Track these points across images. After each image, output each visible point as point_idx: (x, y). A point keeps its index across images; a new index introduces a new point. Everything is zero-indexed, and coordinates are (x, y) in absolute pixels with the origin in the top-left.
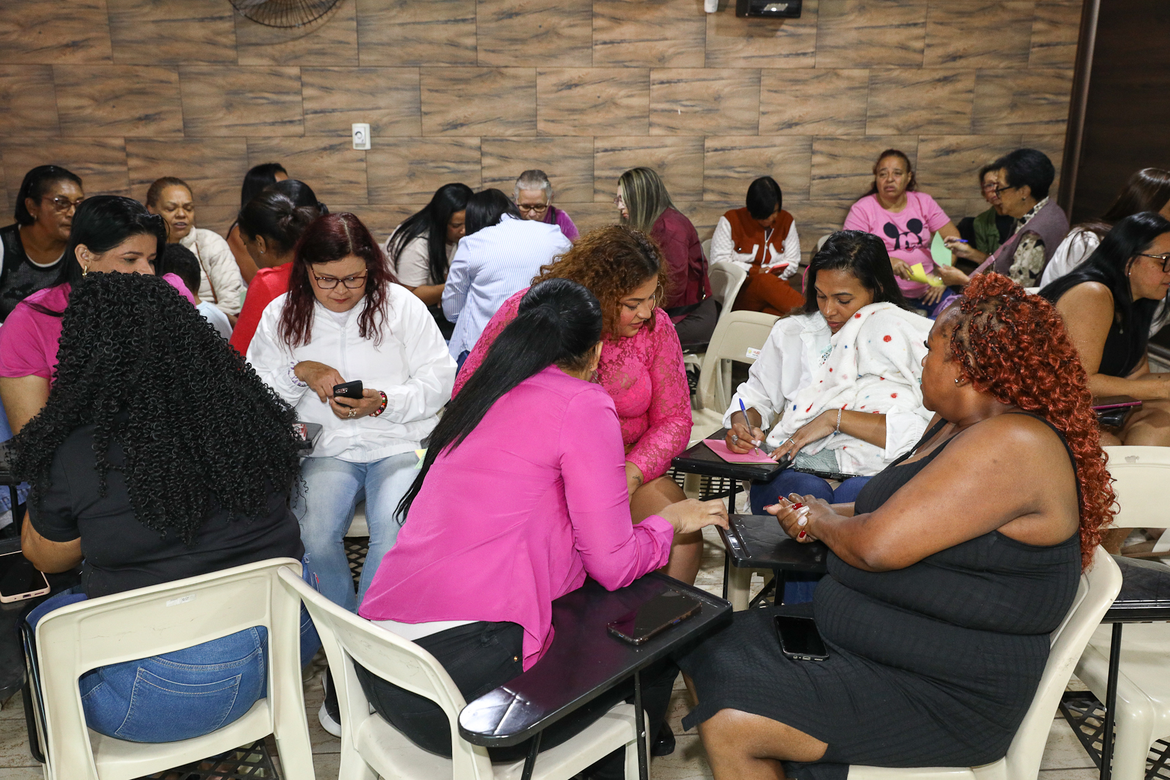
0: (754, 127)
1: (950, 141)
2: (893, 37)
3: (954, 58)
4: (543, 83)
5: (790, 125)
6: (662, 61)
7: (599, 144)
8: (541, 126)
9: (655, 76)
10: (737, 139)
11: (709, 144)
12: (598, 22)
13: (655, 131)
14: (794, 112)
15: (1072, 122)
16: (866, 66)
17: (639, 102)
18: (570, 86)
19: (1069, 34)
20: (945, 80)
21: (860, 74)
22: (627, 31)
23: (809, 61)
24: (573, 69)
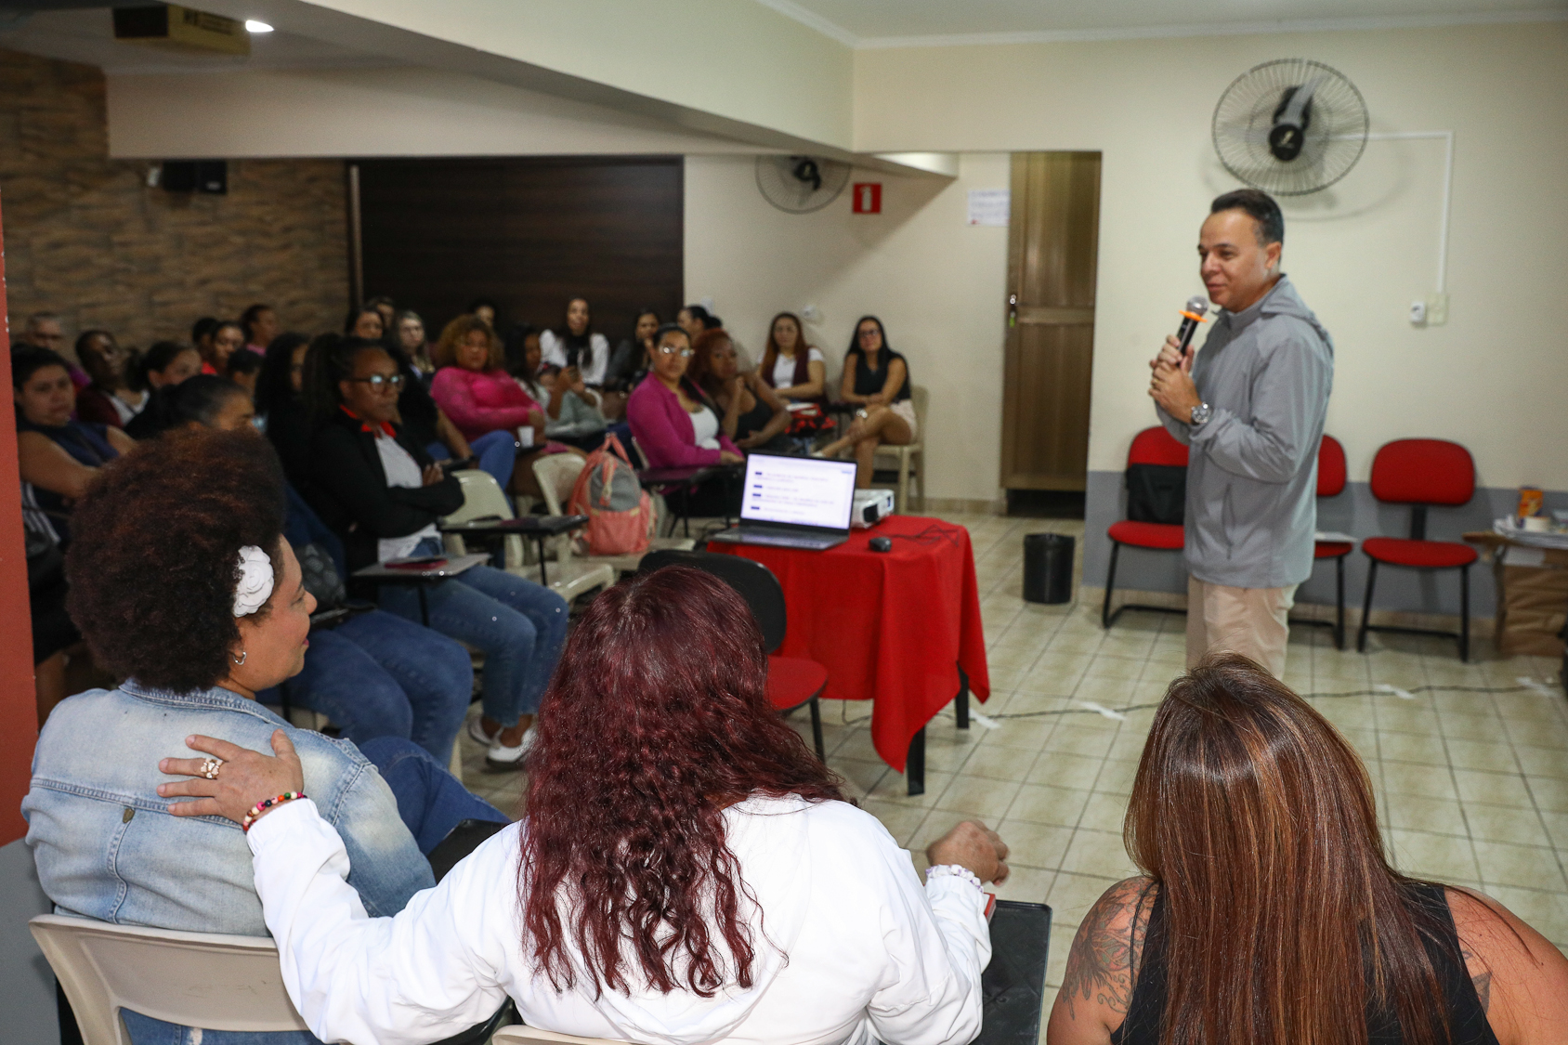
0: (180, 284)
1: (294, 294)
2: (256, 211)
3: (287, 229)
4: (38, 242)
5: (204, 282)
6: (118, 225)
7: (83, 300)
8: (39, 283)
9: (116, 238)
10: (172, 295)
11: (157, 298)
12: (74, 189)
13: (120, 288)
14: (207, 271)
15: (352, 279)
16: (242, 233)
17: (105, 261)
18: (57, 245)
19: (340, 214)
20: (286, 247)
21: (238, 240)
22: (93, 198)
23: (209, 229)
24: (58, 231)
